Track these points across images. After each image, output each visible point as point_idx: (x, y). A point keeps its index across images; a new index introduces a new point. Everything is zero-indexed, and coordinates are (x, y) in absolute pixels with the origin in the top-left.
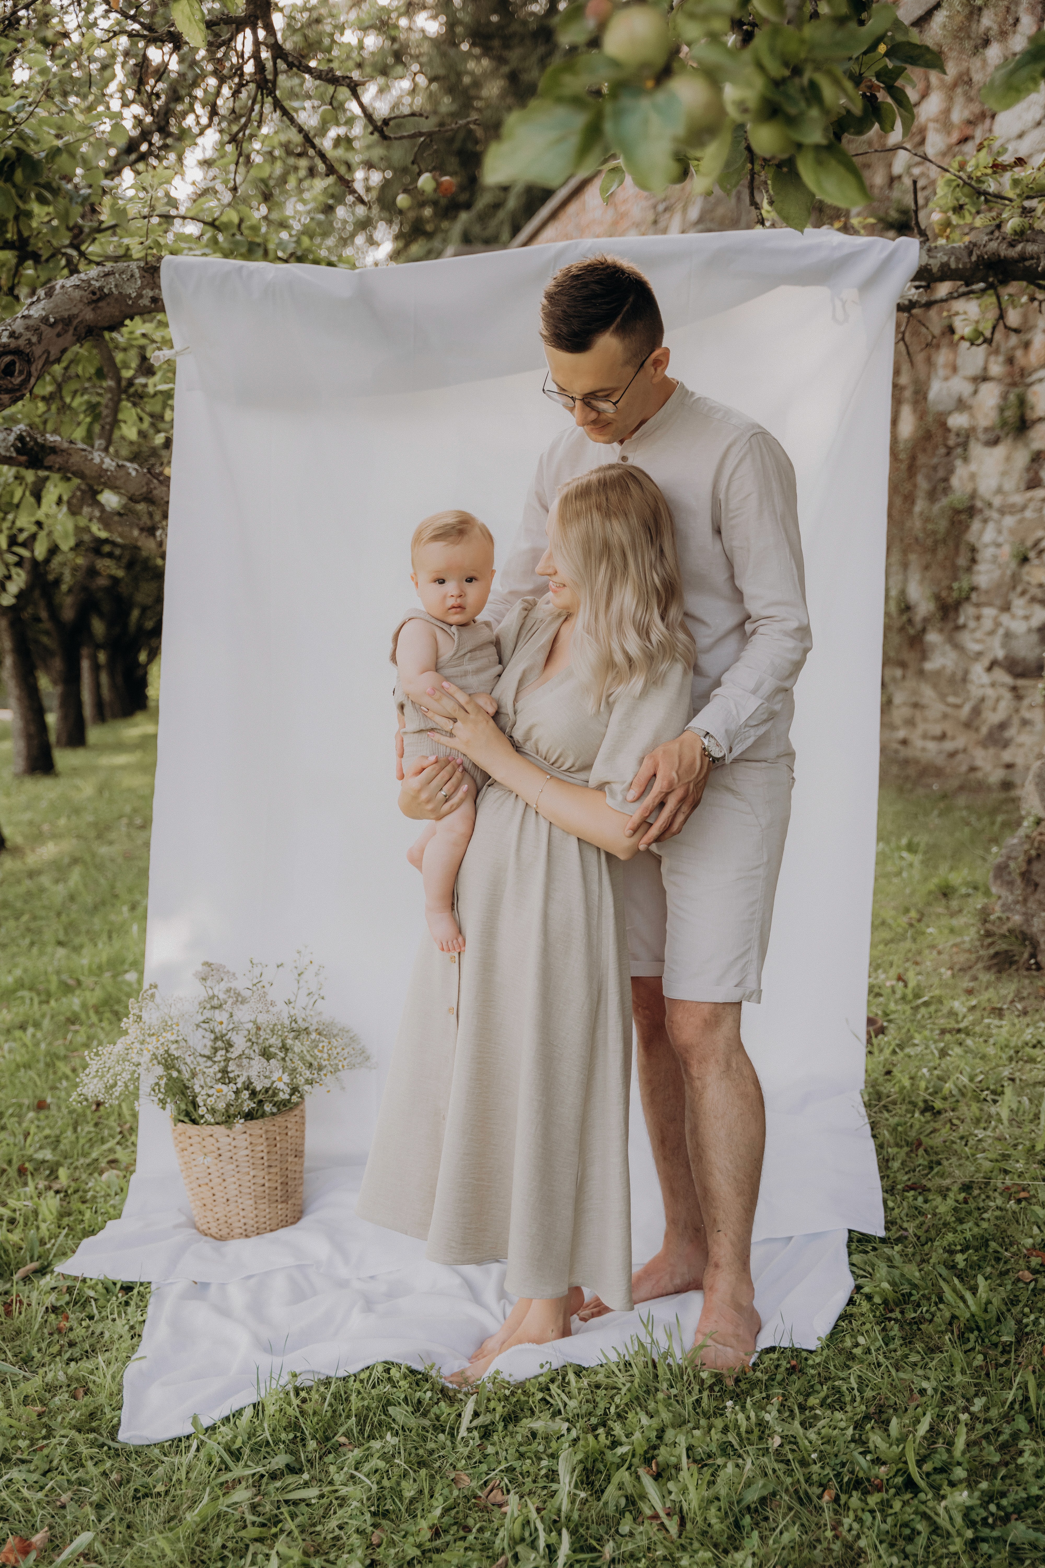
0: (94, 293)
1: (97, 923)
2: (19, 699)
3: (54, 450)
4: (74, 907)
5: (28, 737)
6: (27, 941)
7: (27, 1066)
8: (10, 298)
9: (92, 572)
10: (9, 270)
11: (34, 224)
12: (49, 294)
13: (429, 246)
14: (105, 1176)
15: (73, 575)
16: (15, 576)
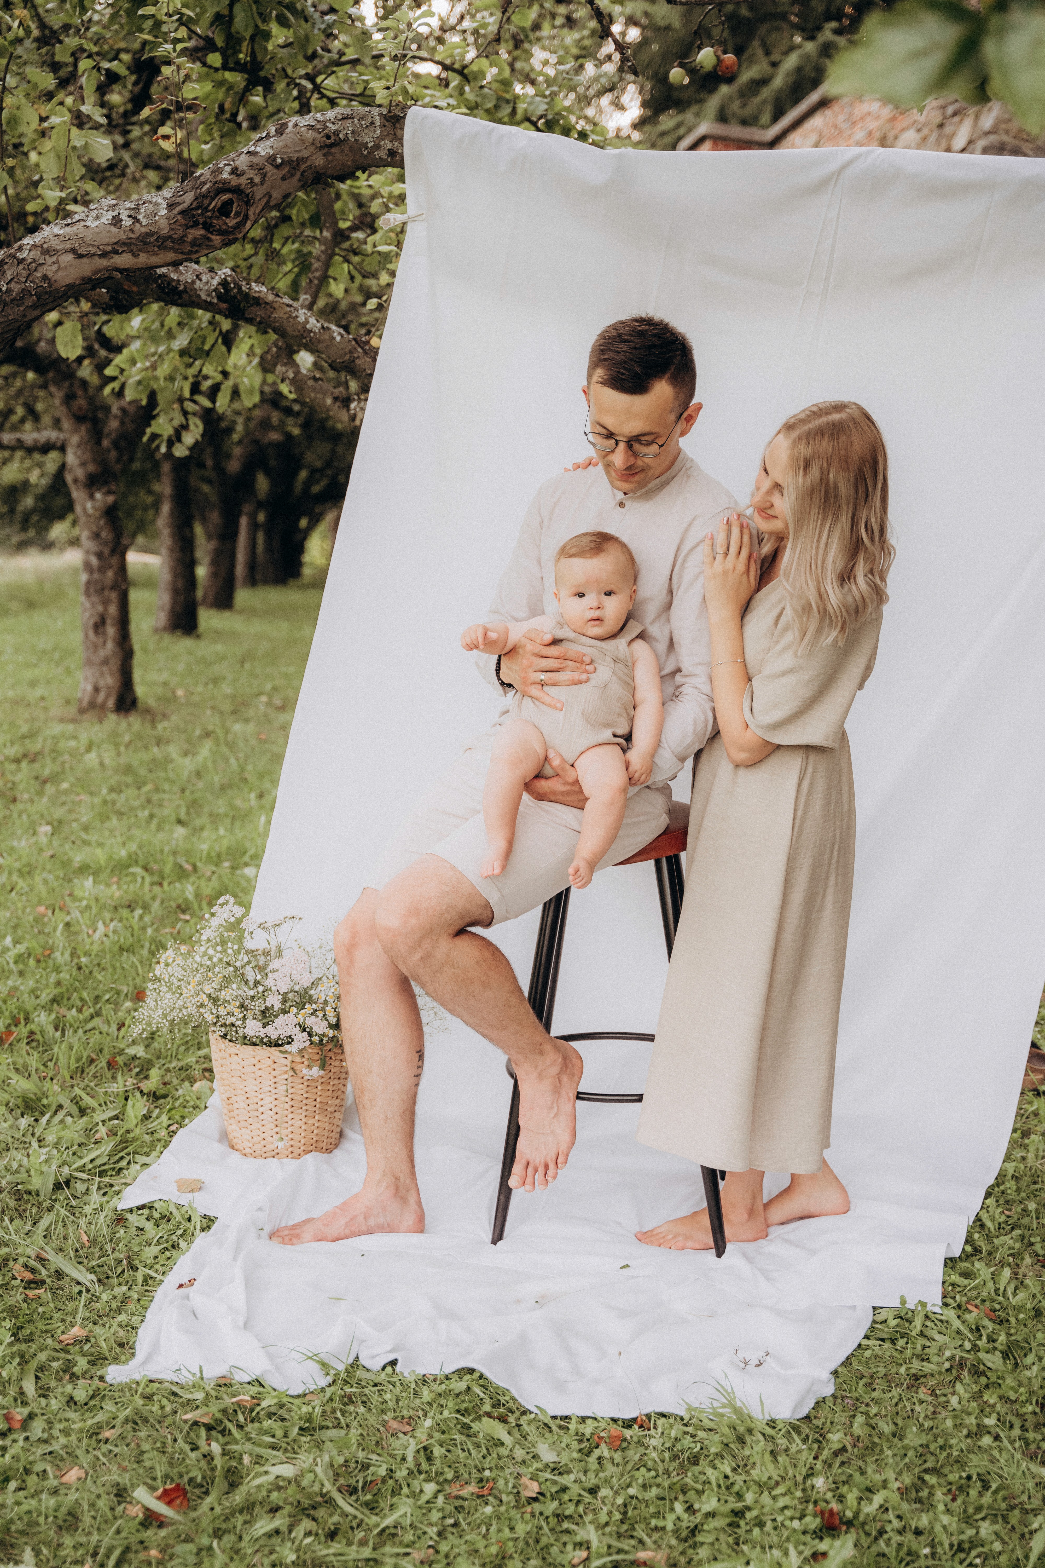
0: (328, 137)
1: (221, 807)
2: (171, 550)
3: (258, 301)
4: (200, 785)
5: (175, 592)
6: (146, 813)
7: (130, 950)
8: (232, 125)
9: (265, 424)
10: (236, 93)
11: (270, 47)
12: (280, 132)
13: (680, 118)
14: (197, 1085)
15: (246, 426)
16: (192, 427)
